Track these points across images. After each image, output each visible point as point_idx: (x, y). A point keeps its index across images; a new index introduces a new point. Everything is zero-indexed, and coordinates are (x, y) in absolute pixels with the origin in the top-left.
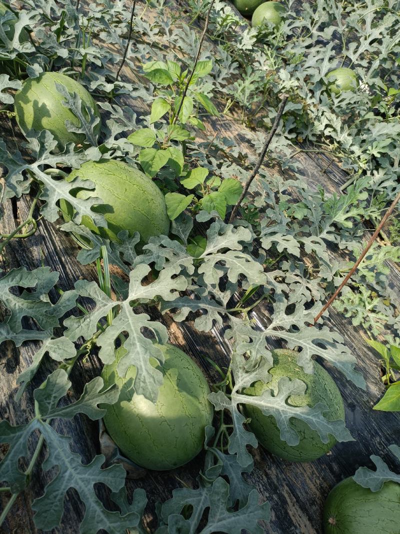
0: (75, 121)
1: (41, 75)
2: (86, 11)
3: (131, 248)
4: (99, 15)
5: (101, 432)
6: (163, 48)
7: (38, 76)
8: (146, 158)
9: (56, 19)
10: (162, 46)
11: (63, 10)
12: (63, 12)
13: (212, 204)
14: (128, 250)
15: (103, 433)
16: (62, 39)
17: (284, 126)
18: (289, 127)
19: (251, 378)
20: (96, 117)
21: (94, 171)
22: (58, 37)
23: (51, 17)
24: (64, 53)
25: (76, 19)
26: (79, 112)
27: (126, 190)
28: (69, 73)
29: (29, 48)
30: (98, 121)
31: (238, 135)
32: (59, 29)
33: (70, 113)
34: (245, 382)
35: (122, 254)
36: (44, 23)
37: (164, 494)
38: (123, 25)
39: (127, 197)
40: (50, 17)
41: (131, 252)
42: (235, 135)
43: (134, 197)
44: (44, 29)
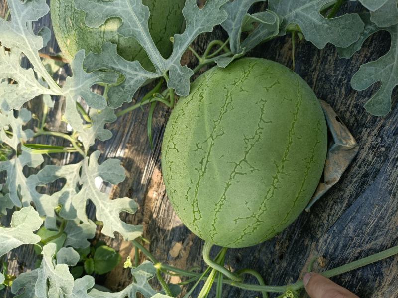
5: (330, 186)
15: (328, 183)
19: (125, 66)
34: (136, 70)
37: (318, 67)
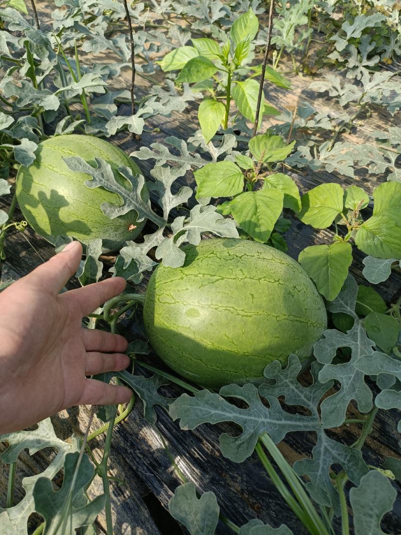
0: (113, 199)
1: (37, 153)
2: (48, 25)
3: (292, 382)
4: (70, 23)
6: (156, 25)
7: (35, 157)
8: (244, 214)
9: (20, 54)
10: (154, 22)
11: (24, 40)
12: (26, 43)
13: (376, 241)
14: (288, 386)
16: (39, 79)
17: (359, 52)
18: (365, 50)
20: (138, 176)
21: (189, 287)
22: (34, 79)
23: (12, 54)
24: (52, 102)
25: (46, 43)
26: (114, 184)
27: (252, 295)
28: (71, 128)
29: (5, 120)
30: (142, 180)
31: (303, 92)
32: (30, 70)
33: (103, 192)
35: (281, 398)
36: (8, 71)
38: (99, 19)
39: (260, 307)
40: (11, 57)
41: (292, 387)
42: (299, 94)
43: (270, 301)
44: (11, 79)
